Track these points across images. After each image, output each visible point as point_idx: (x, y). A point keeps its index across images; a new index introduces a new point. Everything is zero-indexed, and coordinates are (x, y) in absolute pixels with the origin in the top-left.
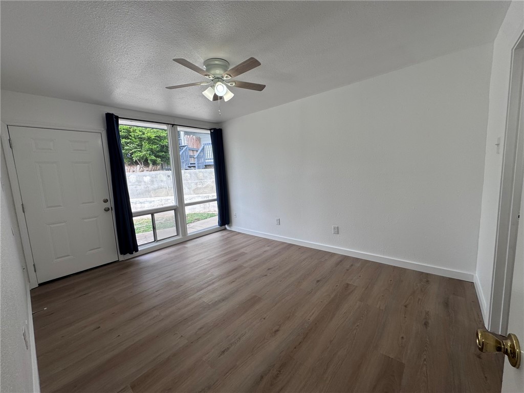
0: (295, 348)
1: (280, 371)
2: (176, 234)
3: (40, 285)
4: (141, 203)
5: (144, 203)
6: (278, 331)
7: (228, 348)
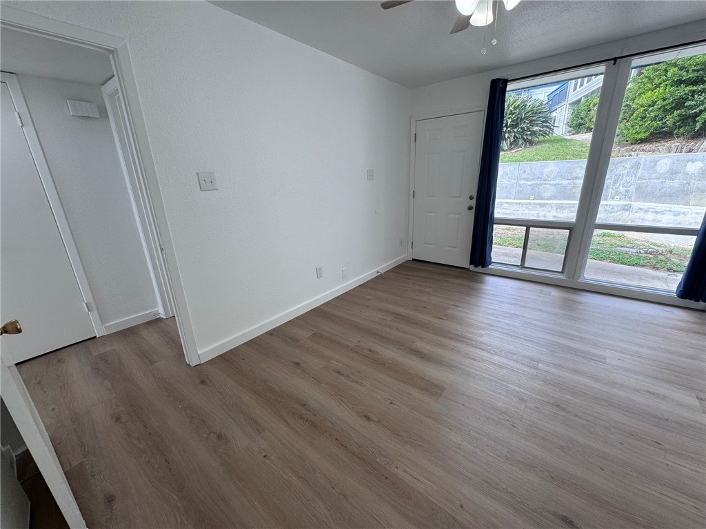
0: (337, 439)
1: (306, 421)
2: (561, 271)
3: (414, 260)
4: (656, 212)
5: (662, 213)
6: (368, 419)
7: (342, 375)
